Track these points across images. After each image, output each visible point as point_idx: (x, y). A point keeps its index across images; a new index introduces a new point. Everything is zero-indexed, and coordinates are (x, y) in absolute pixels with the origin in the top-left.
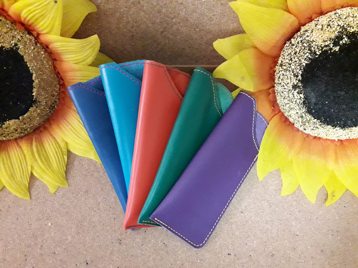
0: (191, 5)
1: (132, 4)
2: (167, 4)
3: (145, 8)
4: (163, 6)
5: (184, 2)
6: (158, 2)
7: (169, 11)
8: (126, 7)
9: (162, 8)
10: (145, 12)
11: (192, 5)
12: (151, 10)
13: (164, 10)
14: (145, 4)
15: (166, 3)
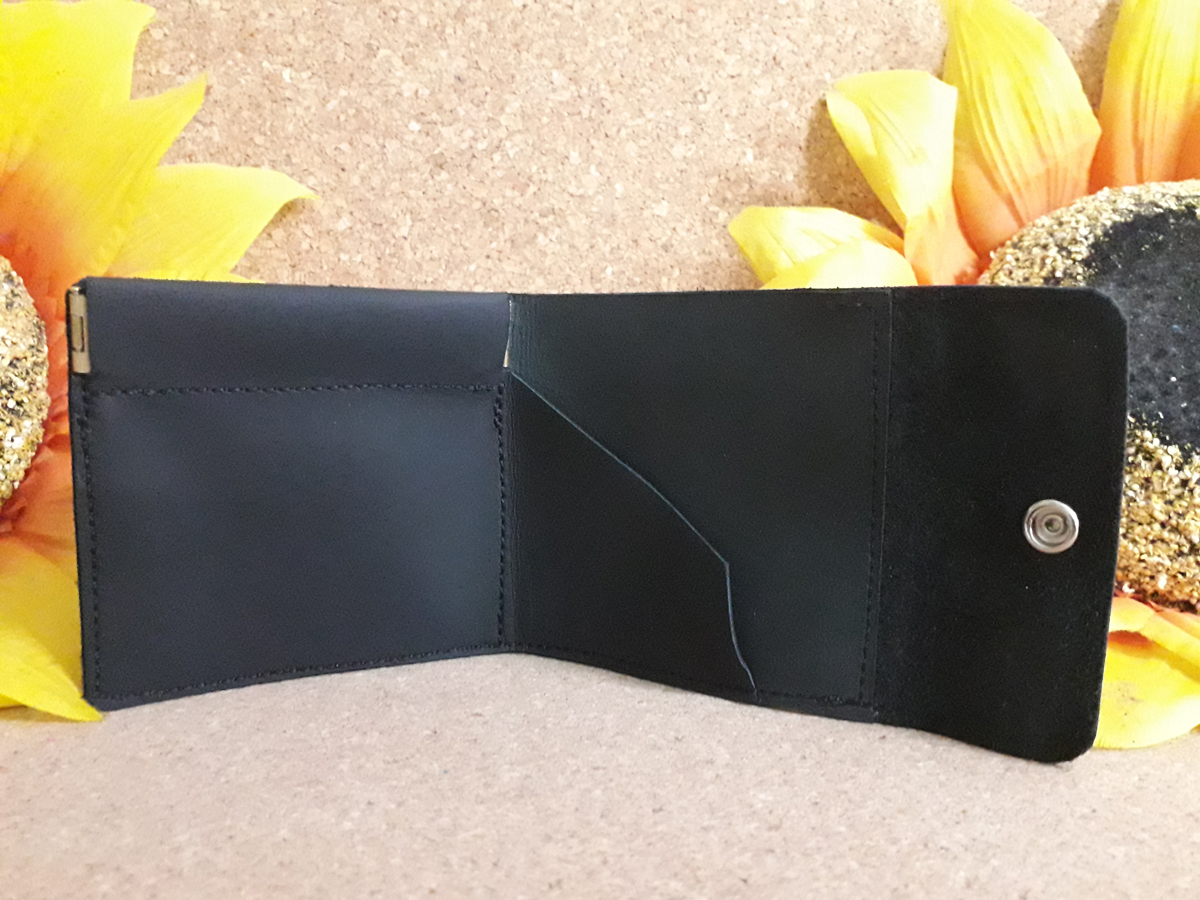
0: (695, 253)
1: (509, 244)
2: (622, 246)
3: (548, 262)
4: (607, 255)
5: (674, 242)
6: (594, 241)
7: (627, 274)
8: (488, 257)
9: (605, 264)
10: (549, 277)
11: (699, 254)
12: (568, 271)
13: (609, 271)
14: (552, 245)
15: (618, 246)
